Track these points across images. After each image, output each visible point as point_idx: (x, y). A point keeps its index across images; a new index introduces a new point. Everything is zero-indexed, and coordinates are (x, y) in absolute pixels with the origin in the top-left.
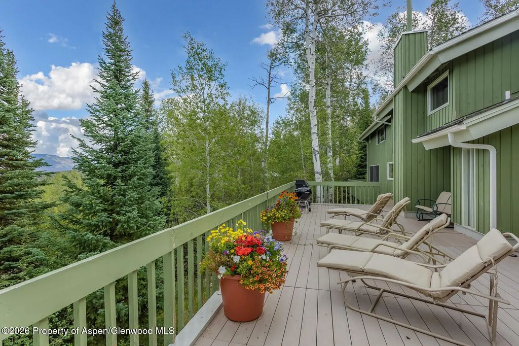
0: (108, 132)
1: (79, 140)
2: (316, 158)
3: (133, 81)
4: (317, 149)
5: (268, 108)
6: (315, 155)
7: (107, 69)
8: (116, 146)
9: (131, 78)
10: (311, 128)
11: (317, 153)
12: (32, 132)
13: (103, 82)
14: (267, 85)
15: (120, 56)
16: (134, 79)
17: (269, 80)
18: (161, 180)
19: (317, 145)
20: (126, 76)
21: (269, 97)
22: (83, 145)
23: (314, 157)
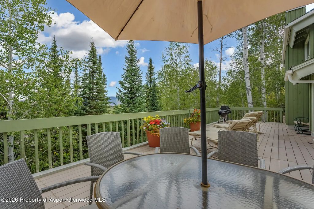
0: (128, 85)
1: (118, 89)
2: (248, 94)
3: (137, 63)
4: (250, 88)
5: (220, 65)
6: (248, 92)
7: (128, 60)
8: (131, 90)
9: (137, 62)
10: (245, 75)
11: (249, 90)
12: (106, 87)
13: (127, 65)
14: (220, 50)
15: (133, 53)
16: (138, 62)
17: (221, 47)
18: (156, 107)
19: (249, 85)
20: (134, 61)
21: (221, 57)
22: (120, 91)
23: (247, 93)
